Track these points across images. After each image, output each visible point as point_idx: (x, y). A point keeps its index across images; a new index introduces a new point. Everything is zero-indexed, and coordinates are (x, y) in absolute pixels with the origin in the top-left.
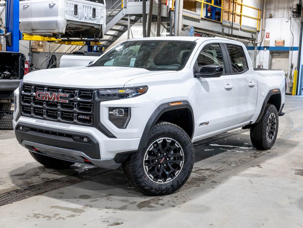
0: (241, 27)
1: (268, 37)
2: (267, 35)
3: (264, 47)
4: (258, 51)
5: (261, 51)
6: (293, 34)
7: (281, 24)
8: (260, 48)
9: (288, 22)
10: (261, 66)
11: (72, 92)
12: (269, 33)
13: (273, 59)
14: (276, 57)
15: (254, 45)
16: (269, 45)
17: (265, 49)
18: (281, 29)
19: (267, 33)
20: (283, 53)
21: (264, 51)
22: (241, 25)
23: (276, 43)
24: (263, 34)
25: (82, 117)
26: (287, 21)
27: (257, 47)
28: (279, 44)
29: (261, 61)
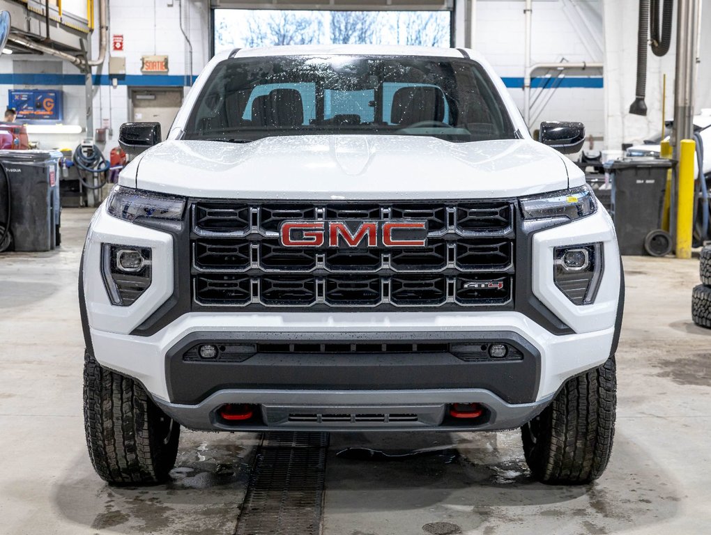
0: (62, 16)
1: (121, 48)
2: (115, 43)
3: (111, 77)
4: (93, 87)
5: (104, 89)
6: (188, 41)
7: (155, 12)
8: (98, 80)
9: (171, 6)
10: (107, 132)
11: (431, 215)
12: (122, 37)
13: (137, 110)
14: (147, 103)
15: (83, 70)
16: (125, 69)
17: (115, 81)
18: (155, 26)
19: (115, 36)
20: (165, 92)
21: (112, 87)
22: (62, 12)
23: (143, 63)
24: (104, 39)
25: (480, 285)
26: (171, 3)
27: (93, 76)
28: (153, 68)
29: (106, 115)
